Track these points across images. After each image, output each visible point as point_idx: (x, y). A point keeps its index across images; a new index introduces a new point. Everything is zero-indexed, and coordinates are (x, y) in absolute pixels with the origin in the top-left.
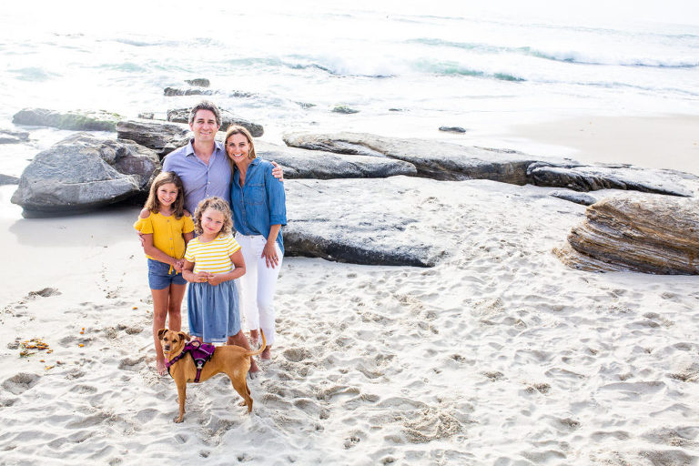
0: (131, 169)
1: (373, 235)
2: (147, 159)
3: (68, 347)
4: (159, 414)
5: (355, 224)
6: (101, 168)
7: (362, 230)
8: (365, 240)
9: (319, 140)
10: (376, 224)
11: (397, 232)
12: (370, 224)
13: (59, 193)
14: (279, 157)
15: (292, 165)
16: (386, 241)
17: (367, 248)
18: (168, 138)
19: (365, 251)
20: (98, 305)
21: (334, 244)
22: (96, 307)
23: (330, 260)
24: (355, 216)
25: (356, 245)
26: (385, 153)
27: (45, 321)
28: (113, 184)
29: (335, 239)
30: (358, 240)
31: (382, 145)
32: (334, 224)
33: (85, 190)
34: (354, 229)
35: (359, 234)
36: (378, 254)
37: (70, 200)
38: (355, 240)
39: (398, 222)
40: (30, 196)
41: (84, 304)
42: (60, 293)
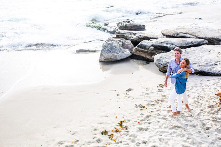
0: (126, 47)
1: (210, 67)
2: (129, 44)
3: (149, 106)
4: (189, 125)
5: (204, 64)
6: (121, 49)
7: (207, 66)
8: (209, 69)
9: (174, 33)
10: (210, 64)
11: (216, 66)
12: (208, 64)
13: (112, 57)
14: (170, 42)
15: (175, 45)
16: (215, 69)
17: (210, 72)
18: (130, 36)
19: (210, 73)
20: (147, 93)
21: (201, 71)
22: (146, 94)
23: (199, 75)
24: (202, 62)
25: (207, 71)
26: (195, 36)
27: (137, 99)
28: (126, 54)
29: (201, 70)
30: (207, 69)
31: (193, 33)
32: (199, 65)
33: (119, 56)
34: (204, 66)
35: (207, 67)
36: (214, 73)
37: (115, 59)
38: (206, 69)
39: (215, 62)
40: (105, 59)
41: (143, 93)
42: (133, 90)
